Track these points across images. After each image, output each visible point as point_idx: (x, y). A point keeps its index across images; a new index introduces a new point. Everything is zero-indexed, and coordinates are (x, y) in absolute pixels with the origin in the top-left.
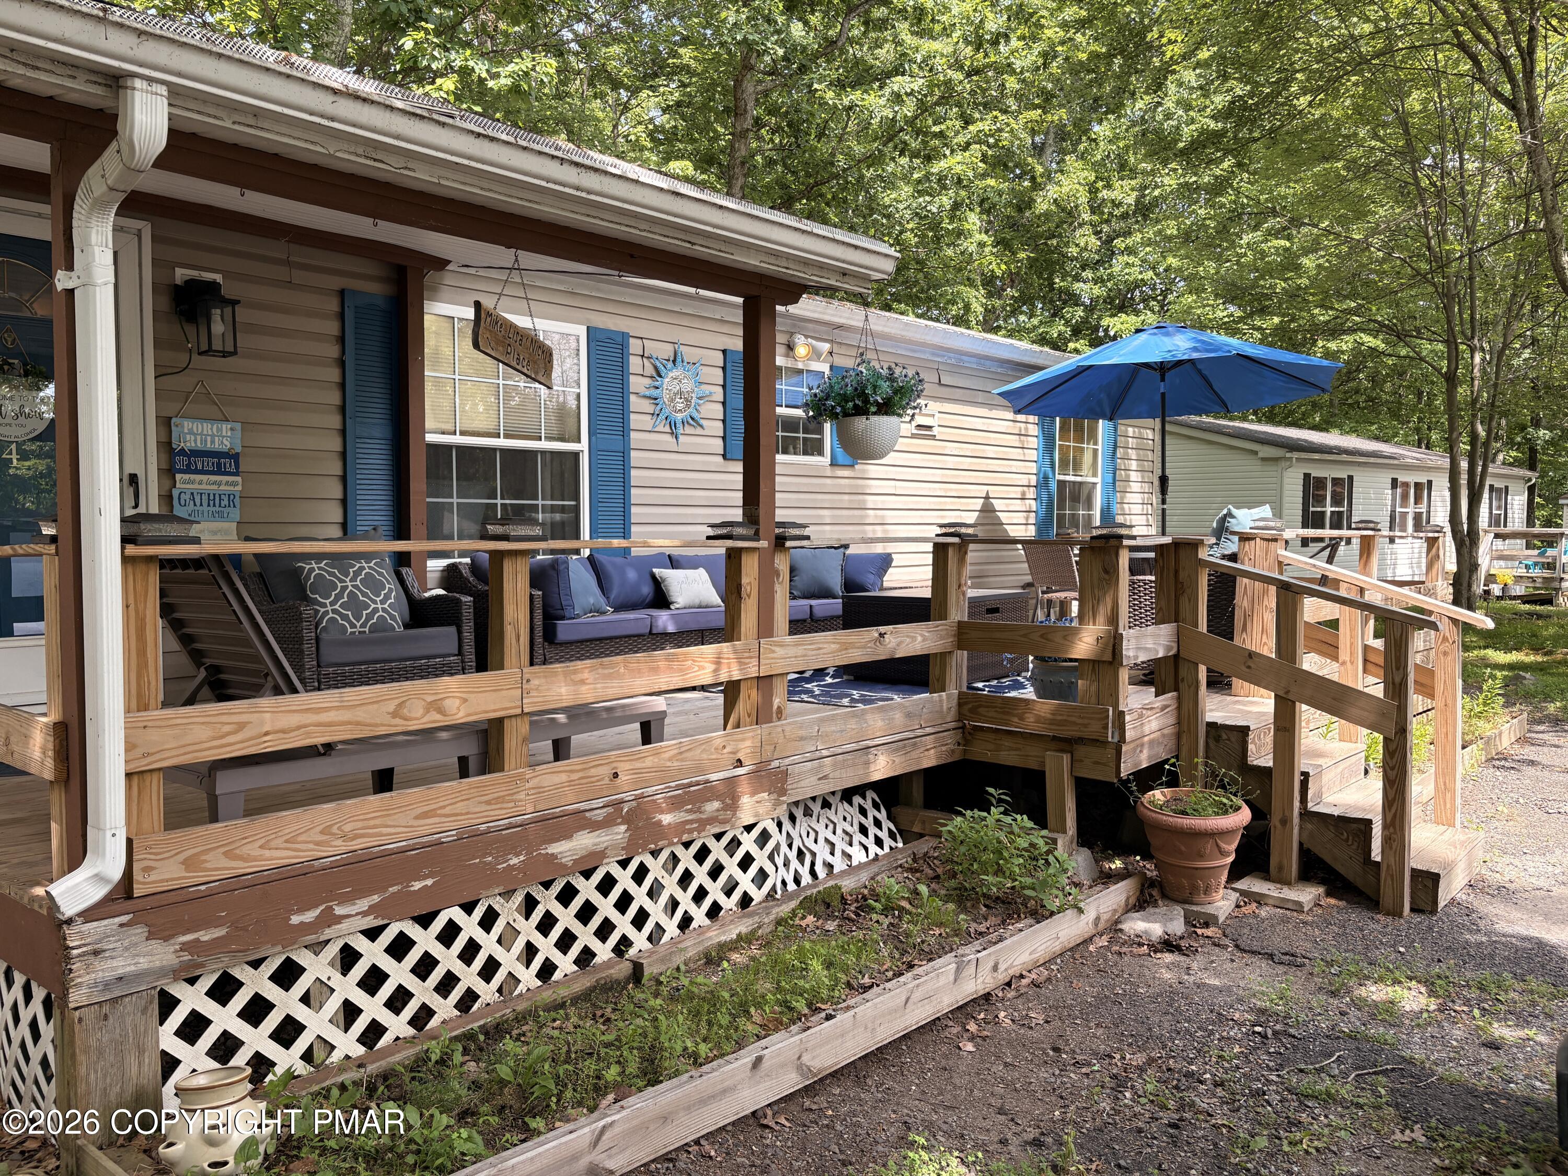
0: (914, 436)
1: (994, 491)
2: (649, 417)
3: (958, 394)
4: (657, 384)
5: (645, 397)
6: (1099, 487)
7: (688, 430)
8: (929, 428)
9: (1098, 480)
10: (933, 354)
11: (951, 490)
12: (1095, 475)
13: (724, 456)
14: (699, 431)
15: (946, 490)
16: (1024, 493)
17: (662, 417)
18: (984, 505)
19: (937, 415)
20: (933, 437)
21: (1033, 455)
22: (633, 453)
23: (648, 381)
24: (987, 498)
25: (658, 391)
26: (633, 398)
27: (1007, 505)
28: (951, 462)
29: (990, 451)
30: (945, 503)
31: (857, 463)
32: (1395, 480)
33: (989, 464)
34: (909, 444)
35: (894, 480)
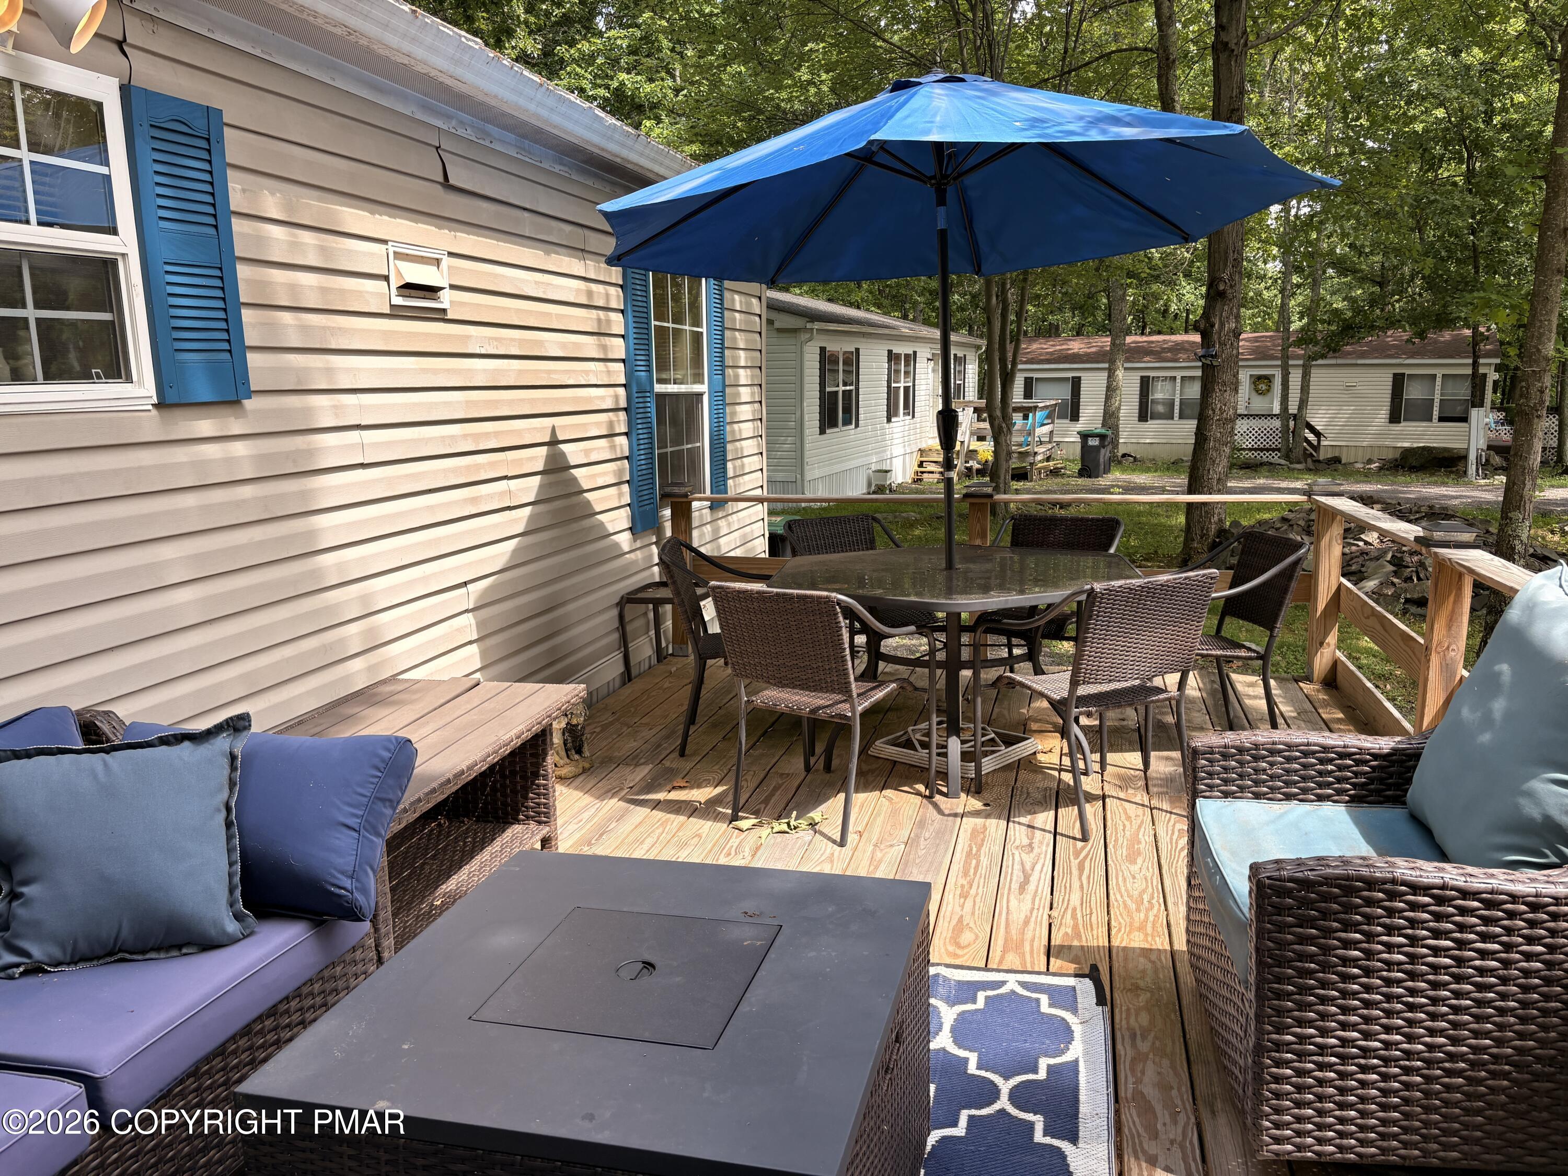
0: (396, 313)
1: (566, 427)
3: (485, 212)
6: (706, 399)
8: (431, 291)
9: (703, 388)
10: (426, 107)
11: (487, 435)
12: (698, 379)
15: (476, 437)
16: (611, 424)
18: (550, 458)
19: (446, 261)
20: (440, 315)
21: (618, 348)
24: (554, 442)
27: (587, 452)
28: (481, 370)
29: (552, 344)
30: (478, 467)
31: (249, 394)
32: (890, 352)
33: (555, 372)
34: (386, 334)
35: (358, 427)
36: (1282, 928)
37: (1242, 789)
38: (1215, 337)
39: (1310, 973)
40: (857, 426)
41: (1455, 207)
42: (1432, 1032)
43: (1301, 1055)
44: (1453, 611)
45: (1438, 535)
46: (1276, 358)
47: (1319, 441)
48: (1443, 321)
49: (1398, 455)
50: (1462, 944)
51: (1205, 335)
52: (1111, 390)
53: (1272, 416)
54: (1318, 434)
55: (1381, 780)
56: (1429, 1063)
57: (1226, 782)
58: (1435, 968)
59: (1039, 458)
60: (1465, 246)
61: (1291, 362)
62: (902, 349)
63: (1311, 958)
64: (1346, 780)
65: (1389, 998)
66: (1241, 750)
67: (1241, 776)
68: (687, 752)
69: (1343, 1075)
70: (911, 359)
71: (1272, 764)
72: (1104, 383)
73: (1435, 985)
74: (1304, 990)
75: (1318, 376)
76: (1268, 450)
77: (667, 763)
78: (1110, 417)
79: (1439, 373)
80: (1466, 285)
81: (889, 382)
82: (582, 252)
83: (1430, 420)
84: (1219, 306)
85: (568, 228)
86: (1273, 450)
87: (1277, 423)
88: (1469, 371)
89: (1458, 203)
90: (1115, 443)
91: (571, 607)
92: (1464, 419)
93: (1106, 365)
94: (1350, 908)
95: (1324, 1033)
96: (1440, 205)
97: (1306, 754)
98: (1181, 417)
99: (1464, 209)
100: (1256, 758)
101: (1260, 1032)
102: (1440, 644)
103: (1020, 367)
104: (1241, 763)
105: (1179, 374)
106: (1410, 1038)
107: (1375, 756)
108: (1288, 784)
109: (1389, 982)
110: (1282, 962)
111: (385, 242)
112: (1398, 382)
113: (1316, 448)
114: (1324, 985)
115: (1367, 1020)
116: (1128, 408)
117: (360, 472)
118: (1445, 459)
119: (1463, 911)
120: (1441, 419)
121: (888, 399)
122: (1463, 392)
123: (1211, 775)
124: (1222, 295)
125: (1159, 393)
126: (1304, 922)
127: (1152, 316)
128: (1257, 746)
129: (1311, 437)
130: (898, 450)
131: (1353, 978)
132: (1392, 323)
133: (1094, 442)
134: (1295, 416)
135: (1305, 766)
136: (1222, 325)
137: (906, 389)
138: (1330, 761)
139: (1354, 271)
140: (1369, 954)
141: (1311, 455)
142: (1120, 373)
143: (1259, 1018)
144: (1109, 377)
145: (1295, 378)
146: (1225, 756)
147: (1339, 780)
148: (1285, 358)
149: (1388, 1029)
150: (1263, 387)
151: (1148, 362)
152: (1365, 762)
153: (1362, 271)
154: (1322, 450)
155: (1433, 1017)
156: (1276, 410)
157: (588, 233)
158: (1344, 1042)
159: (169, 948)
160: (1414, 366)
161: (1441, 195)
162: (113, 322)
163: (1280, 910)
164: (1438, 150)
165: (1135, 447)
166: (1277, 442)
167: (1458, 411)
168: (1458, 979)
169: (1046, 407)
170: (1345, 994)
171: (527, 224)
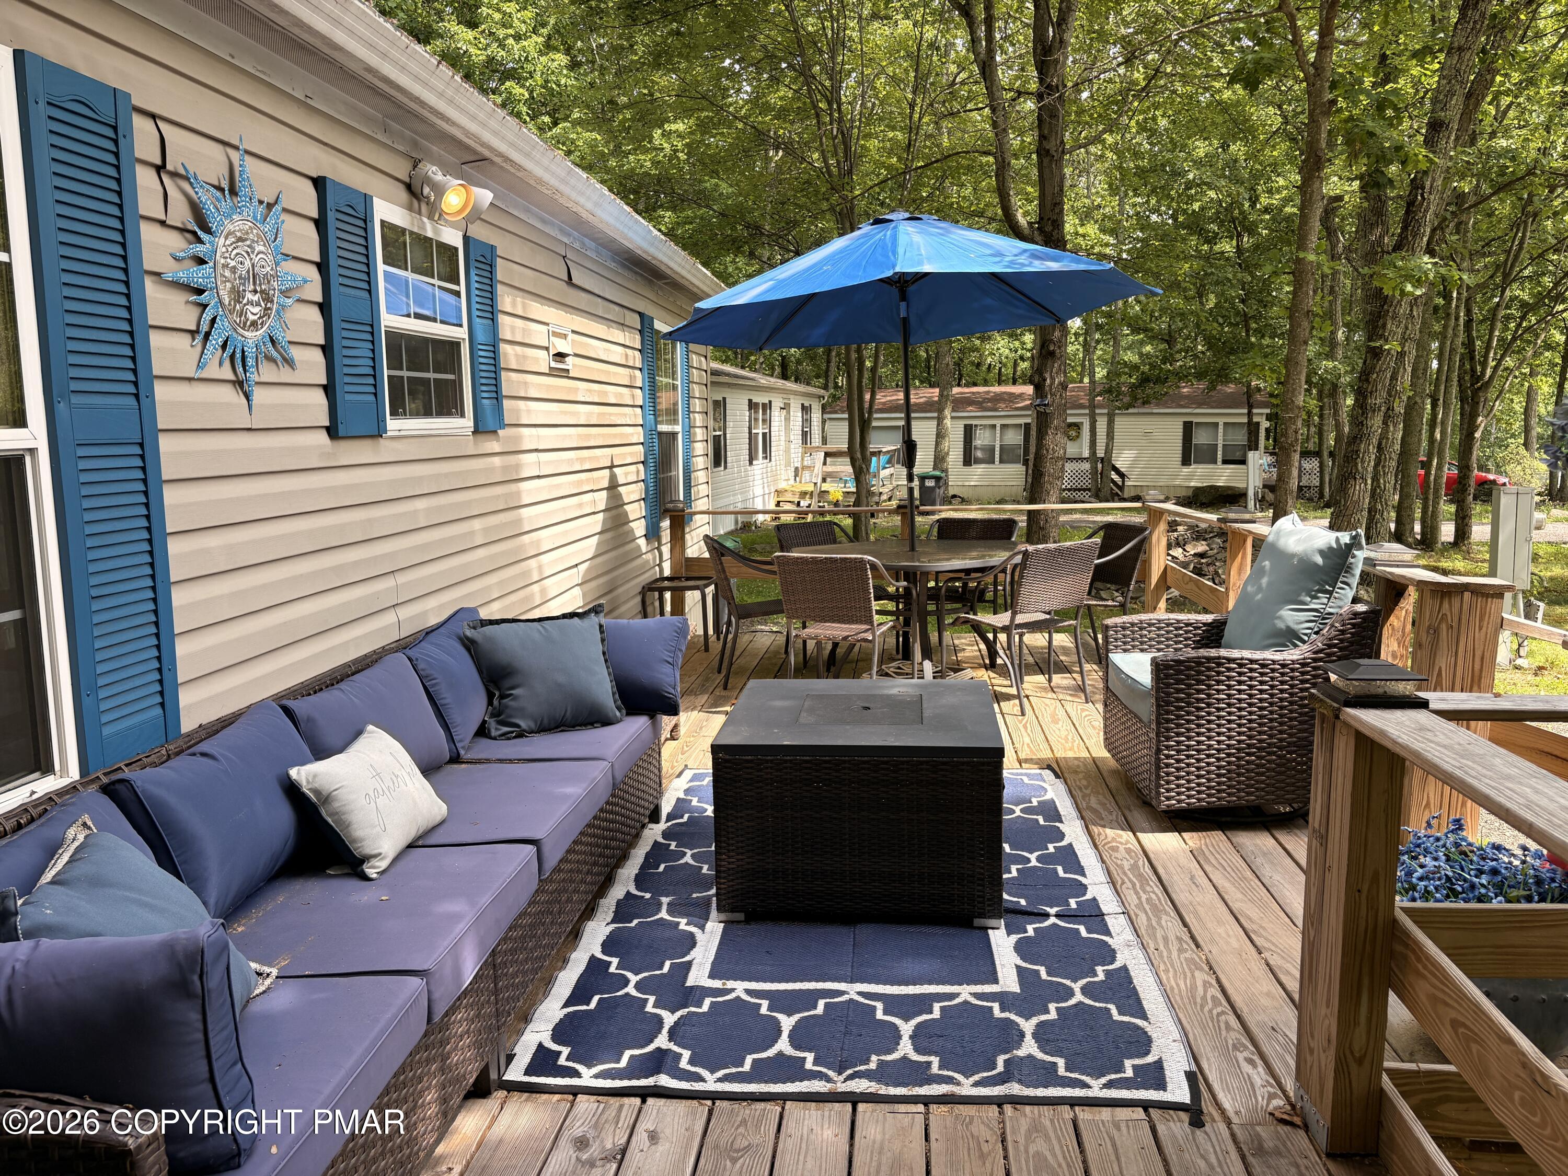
0: (553, 373)
1: (617, 455)
2: (186, 339)
3: (584, 300)
4: (199, 249)
5: (177, 285)
6: (680, 437)
7: (267, 373)
8: (565, 357)
9: (678, 428)
10: (562, 230)
11: (585, 459)
13: (332, 432)
14: (285, 375)
15: (582, 460)
17: (216, 340)
18: (610, 478)
19: (571, 336)
20: (567, 374)
21: (639, 397)
22: (166, 444)
23: (176, 242)
24: (612, 466)
25: (207, 269)
26: (150, 287)
27: (626, 475)
30: (582, 482)
31: (503, 426)
32: (750, 401)
33: (611, 414)
34: (549, 387)
35: (536, 450)
36: (1168, 685)
37: (1134, 647)
38: (1047, 389)
39: (1181, 708)
40: (725, 468)
41: (1229, 280)
42: (1239, 734)
43: (1179, 751)
44: (1241, 564)
45: (1232, 516)
46: (1082, 407)
47: (1123, 482)
48: (1223, 375)
49: (1190, 493)
50: (1251, 687)
51: (1039, 388)
52: (940, 435)
53: (1082, 459)
54: (1122, 475)
55: (1208, 638)
56: (1239, 750)
57: (1125, 643)
58: (1240, 700)
59: (884, 497)
60: (1238, 313)
61: (1097, 411)
62: (760, 399)
63: (1181, 700)
64: (1189, 638)
65: (1219, 717)
66: (1133, 624)
67: (1133, 640)
68: (729, 686)
69: (1198, 760)
70: (767, 407)
71: (1150, 632)
72: (934, 431)
73: (1240, 709)
74: (1179, 717)
75: (1121, 423)
76: (1079, 490)
77: (717, 692)
78: (939, 459)
79: (1221, 421)
80: (1242, 348)
81: (750, 429)
82: (622, 325)
83: (1215, 463)
84: (1049, 363)
85: (617, 308)
86: (1084, 490)
87: (1087, 466)
88: (1245, 420)
89: (1230, 276)
90: (946, 484)
91: (620, 590)
92: (1243, 462)
93: (935, 415)
94: (1199, 673)
95: (1189, 738)
96: (1215, 278)
97: (1168, 625)
98: (1002, 461)
99: (1234, 282)
100: (1141, 629)
101: (1159, 741)
102: (1234, 584)
103: (875, 416)
104: (1133, 632)
105: (998, 423)
106: (1229, 738)
107: (1205, 624)
108: (1159, 643)
109: (1219, 709)
110: (1168, 703)
111: (547, 324)
112: (1188, 428)
113: (1121, 488)
114: (1188, 713)
115: (1209, 730)
116: (955, 454)
117: (537, 481)
118: (1228, 496)
119: (1251, 670)
120: (1225, 462)
121: (750, 444)
122: (1241, 438)
123: (1116, 640)
124: (1052, 354)
125: (981, 439)
126: (1179, 682)
127: (968, 369)
128: (1141, 622)
129: (1114, 476)
130: (758, 491)
131: (1201, 709)
132: (1181, 376)
133: (930, 483)
134: (1102, 459)
135: (1168, 632)
136: (1053, 379)
137: (764, 435)
138: (1181, 628)
139: (1145, 330)
140: (1209, 696)
141: (1117, 494)
142: (948, 422)
143: (1158, 735)
144: (938, 425)
145: (1102, 425)
146: (1124, 628)
147: (1186, 639)
148: (1092, 407)
149: (1219, 734)
150: (1073, 433)
151: (972, 411)
152: (1199, 628)
153: (1152, 330)
154: (1126, 489)
155: (1240, 726)
156: (1086, 454)
157: (627, 312)
158: (1199, 743)
159: (585, 725)
160: (1201, 415)
161: (1216, 268)
162: (454, 381)
163: (1167, 676)
164: (1214, 227)
165: (960, 489)
166: (1087, 483)
167: (1238, 455)
168: (1250, 705)
169: (888, 452)
170: (1199, 718)
171: (600, 307)
